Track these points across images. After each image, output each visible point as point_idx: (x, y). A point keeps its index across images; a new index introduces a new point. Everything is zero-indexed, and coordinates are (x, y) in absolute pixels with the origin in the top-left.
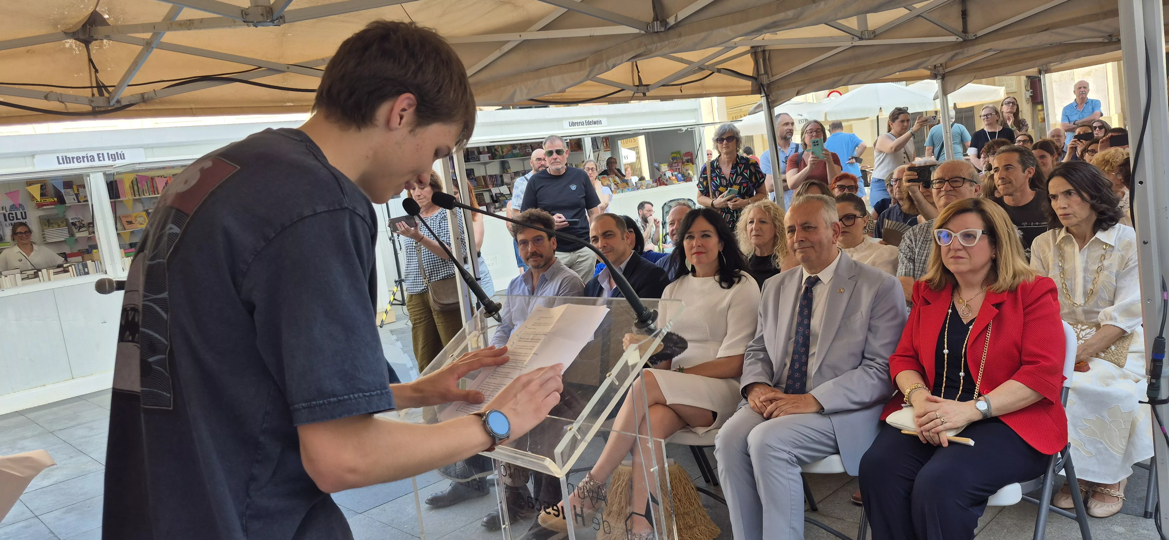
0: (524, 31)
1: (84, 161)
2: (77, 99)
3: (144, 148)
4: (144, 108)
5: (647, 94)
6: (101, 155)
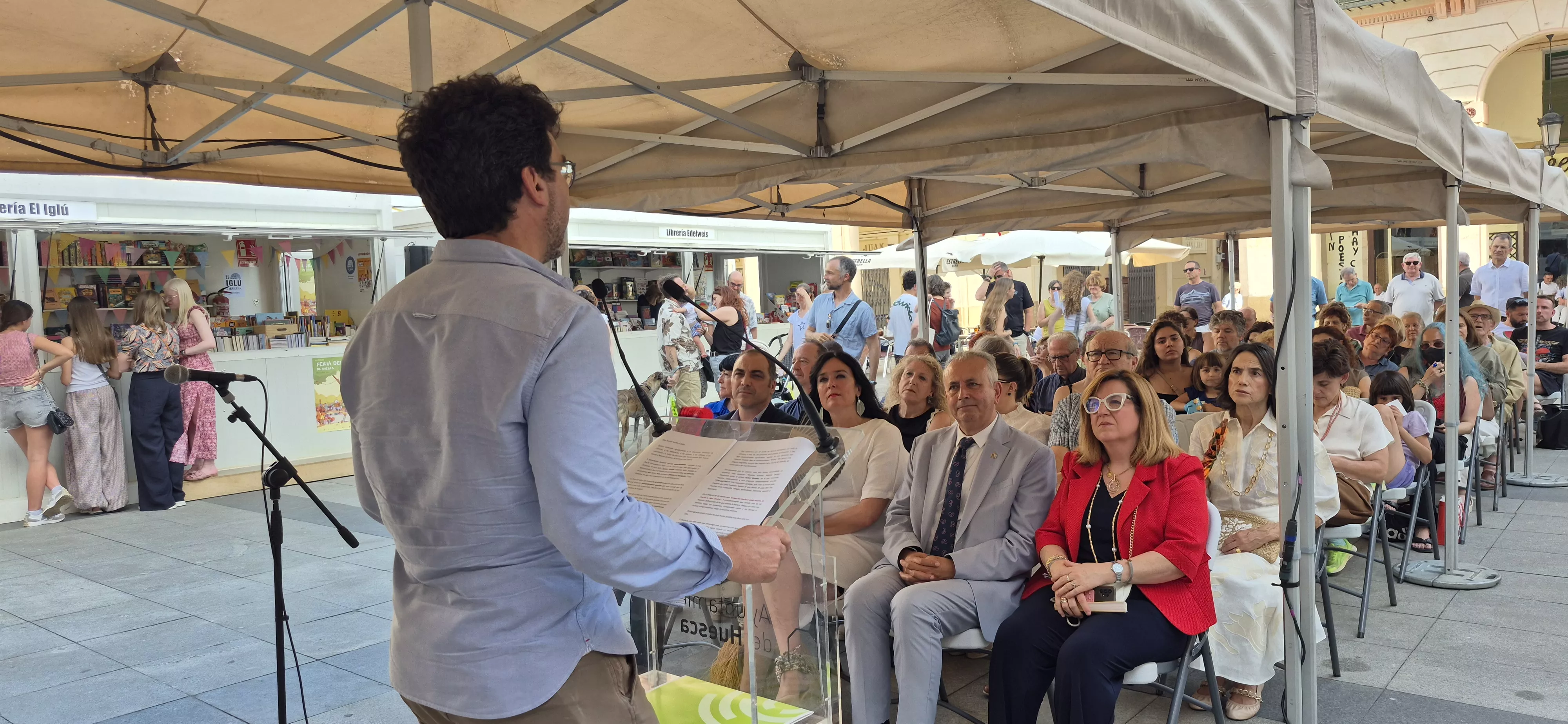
0: (664, 133)
1: (9, 212)
2: (127, 151)
3: (97, 204)
4: (203, 169)
5: (786, 214)
6: (35, 206)
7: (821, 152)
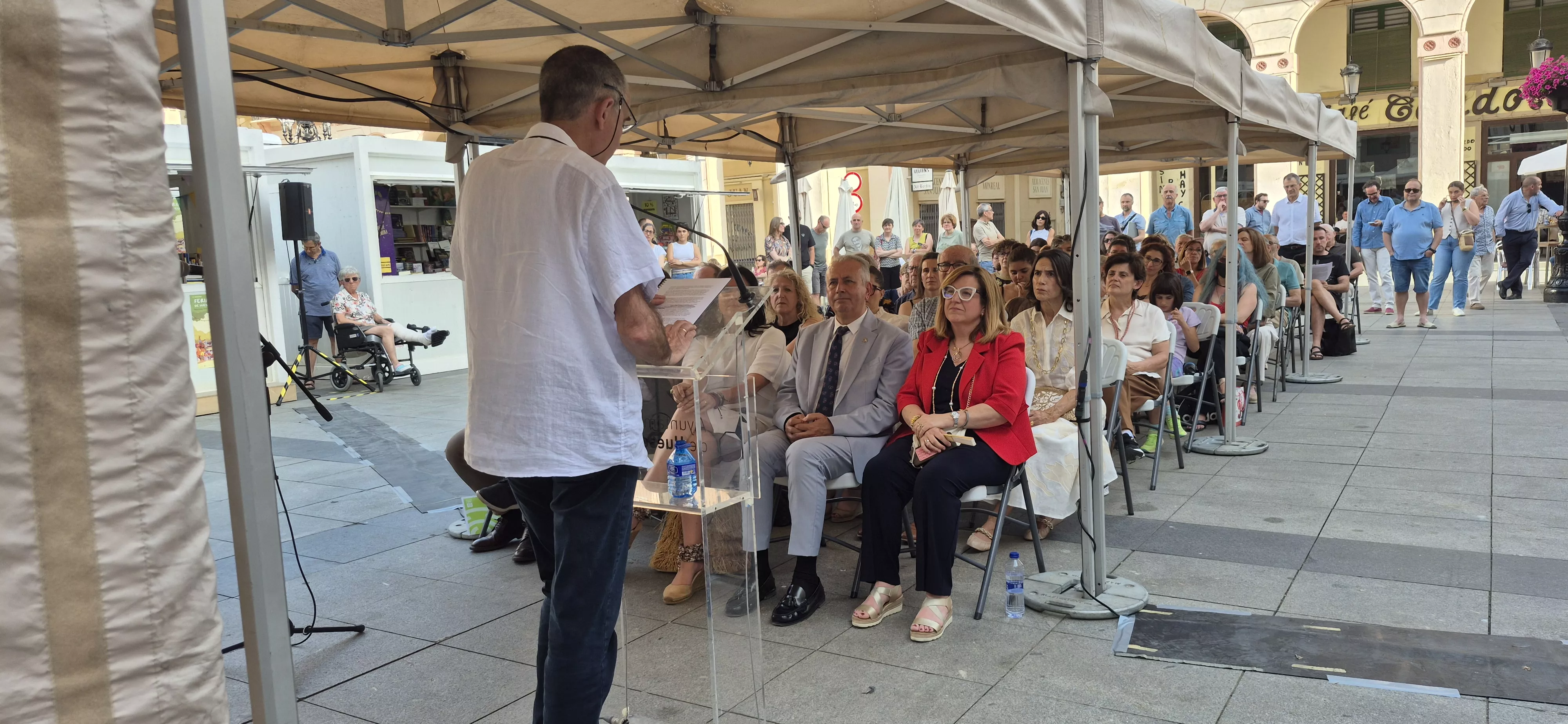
5: (673, 147)
7: (714, 86)
